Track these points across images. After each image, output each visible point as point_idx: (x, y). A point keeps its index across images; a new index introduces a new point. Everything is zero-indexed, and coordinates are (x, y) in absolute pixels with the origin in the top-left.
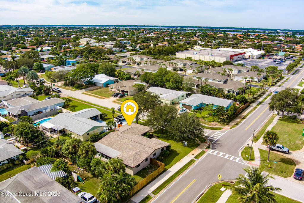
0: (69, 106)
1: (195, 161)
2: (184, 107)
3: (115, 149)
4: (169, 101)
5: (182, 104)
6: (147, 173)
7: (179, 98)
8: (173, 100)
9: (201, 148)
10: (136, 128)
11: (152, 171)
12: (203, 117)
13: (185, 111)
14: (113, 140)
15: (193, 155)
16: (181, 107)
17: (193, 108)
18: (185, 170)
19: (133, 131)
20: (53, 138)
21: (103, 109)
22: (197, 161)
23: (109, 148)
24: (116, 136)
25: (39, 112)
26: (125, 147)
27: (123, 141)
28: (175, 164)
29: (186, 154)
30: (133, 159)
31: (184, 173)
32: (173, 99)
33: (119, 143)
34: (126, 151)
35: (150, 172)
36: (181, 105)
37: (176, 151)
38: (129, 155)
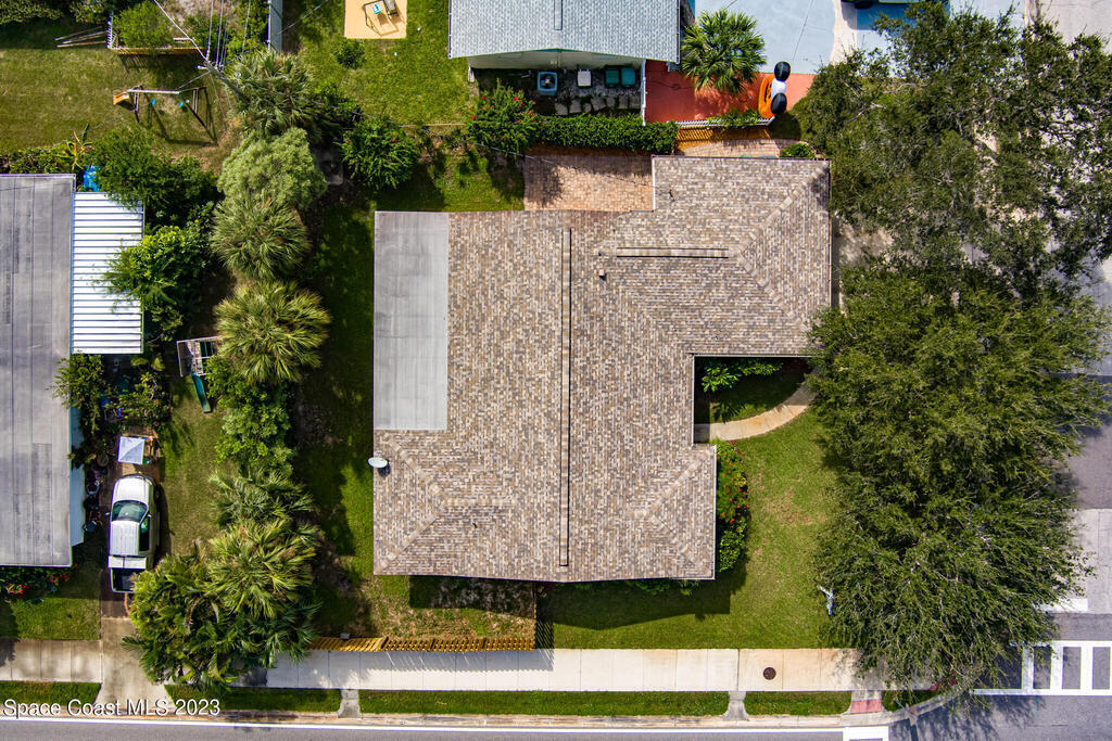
10: (741, 283)
14: (512, 288)
15: (769, 673)
18: (613, 714)
19: (689, 295)
22: (726, 725)
26: (496, 408)
30: (426, 532)
31: (583, 726)
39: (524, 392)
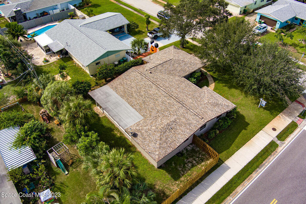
0: (90, 4)
1: (277, 146)
2: (263, 21)
3: (132, 106)
4: (240, 8)
5: (261, 16)
6: (184, 166)
7: (255, 4)
8: (245, 7)
9: (290, 115)
10: (178, 62)
11: (194, 162)
12: (295, 45)
13: (265, 29)
14: (133, 85)
15: (274, 129)
16: (258, 20)
17: (278, 26)
18: (258, 167)
19: (171, 68)
20: (49, 63)
21: (136, 13)
22: (283, 148)
23: (124, 101)
24: (140, 77)
25: (44, 14)
26: (152, 105)
27: (150, 90)
28: (238, 148)
29: (262, 125)
30: (161, 139)
31: (256, 176)
32: (246, 5)
33: (143, 93)
34: (150, 116)
35: (190, 165)
36: (258, 17)
37: (243, 117)
38: (154, 128)
39: (155, 97)
